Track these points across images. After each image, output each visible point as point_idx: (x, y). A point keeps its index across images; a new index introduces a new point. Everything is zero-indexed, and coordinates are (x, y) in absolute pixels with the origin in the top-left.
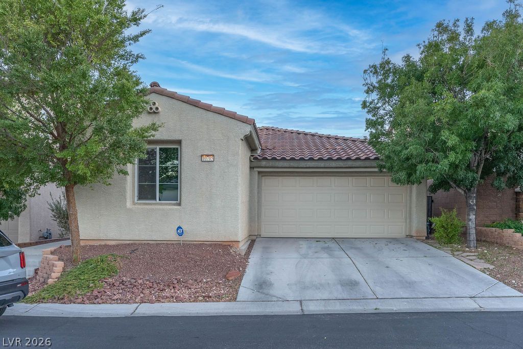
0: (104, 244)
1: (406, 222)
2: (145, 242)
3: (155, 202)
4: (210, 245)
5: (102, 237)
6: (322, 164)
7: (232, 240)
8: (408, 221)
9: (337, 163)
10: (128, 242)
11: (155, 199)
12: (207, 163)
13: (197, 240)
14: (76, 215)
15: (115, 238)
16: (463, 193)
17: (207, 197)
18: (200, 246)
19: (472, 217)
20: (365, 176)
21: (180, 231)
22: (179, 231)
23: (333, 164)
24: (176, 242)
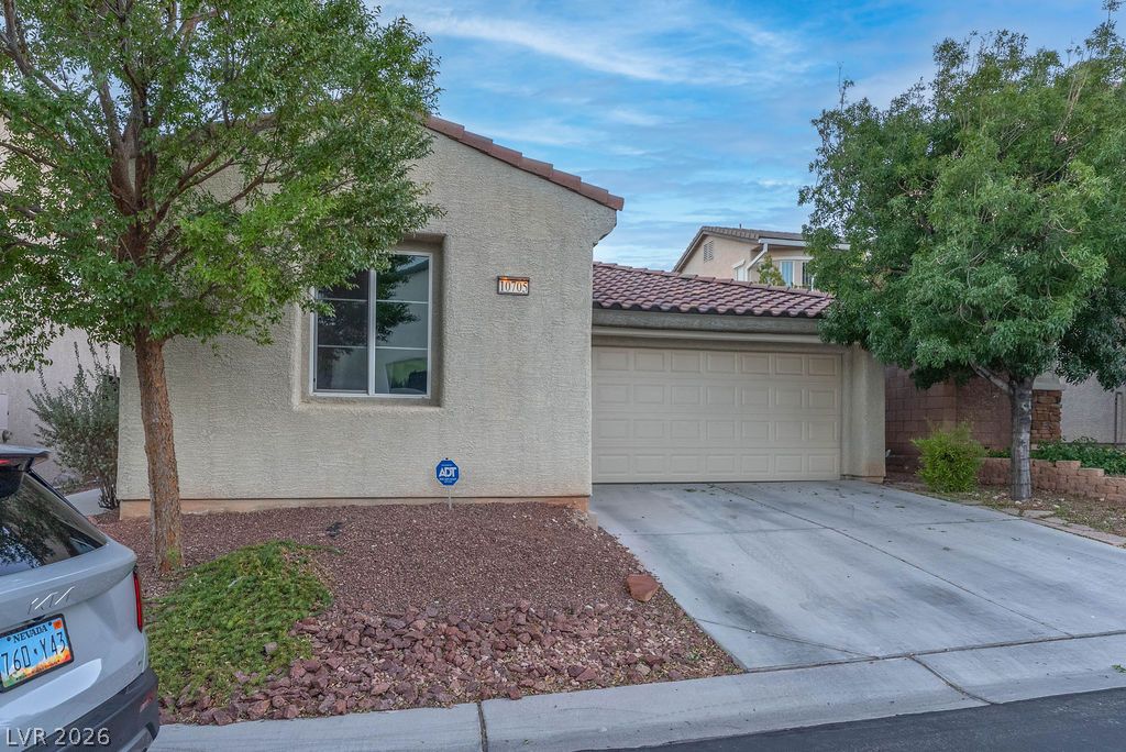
0: (222, 510)
1: (841, 448)
2: (344, 502)
3: (365, 395)
4: (523, 508)
5: (219, 489)
6: (696, 322)
7: (573, 493)
8: (846, 445)
9: (726, 321)
10: (294, 504)
11: (365, 389)
12: (510, 299)
13: (484, 495)
14: (169, 427)
15: (256, 493)
16: (1005, 387)
17: (511, 386)
18: (497, 508)
19: (1025, 436)
20: (765, 352)
21: (447, 471)
22: (443, 473)
23: (718, 323)
24: (433, 501)
